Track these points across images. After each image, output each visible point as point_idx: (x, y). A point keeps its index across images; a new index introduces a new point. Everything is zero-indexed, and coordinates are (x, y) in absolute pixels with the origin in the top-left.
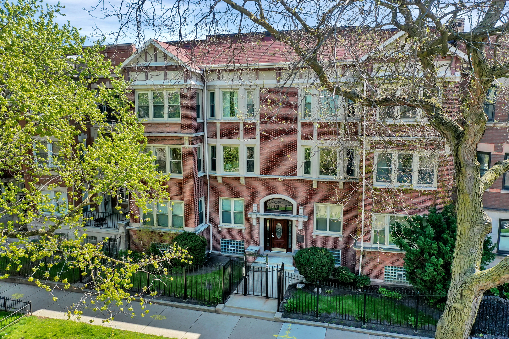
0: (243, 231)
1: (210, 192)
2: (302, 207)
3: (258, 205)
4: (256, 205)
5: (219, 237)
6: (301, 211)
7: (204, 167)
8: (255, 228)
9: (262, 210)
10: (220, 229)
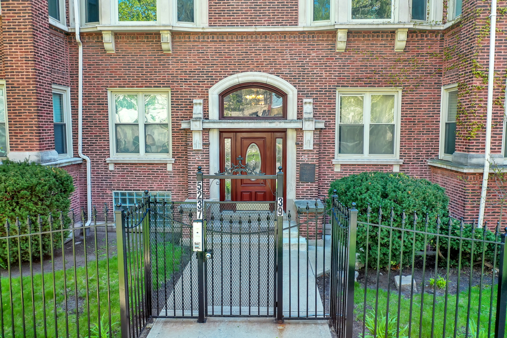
0: (170, 168)
1: (85, 77)
2: (311, 100)
3: (206, 101)
4: (201, 101)
5: (110, 187)
6: (308, 109)
7: (67, 13)
8: (199, 157)
9: (214, 113)
10: (111, 167)
